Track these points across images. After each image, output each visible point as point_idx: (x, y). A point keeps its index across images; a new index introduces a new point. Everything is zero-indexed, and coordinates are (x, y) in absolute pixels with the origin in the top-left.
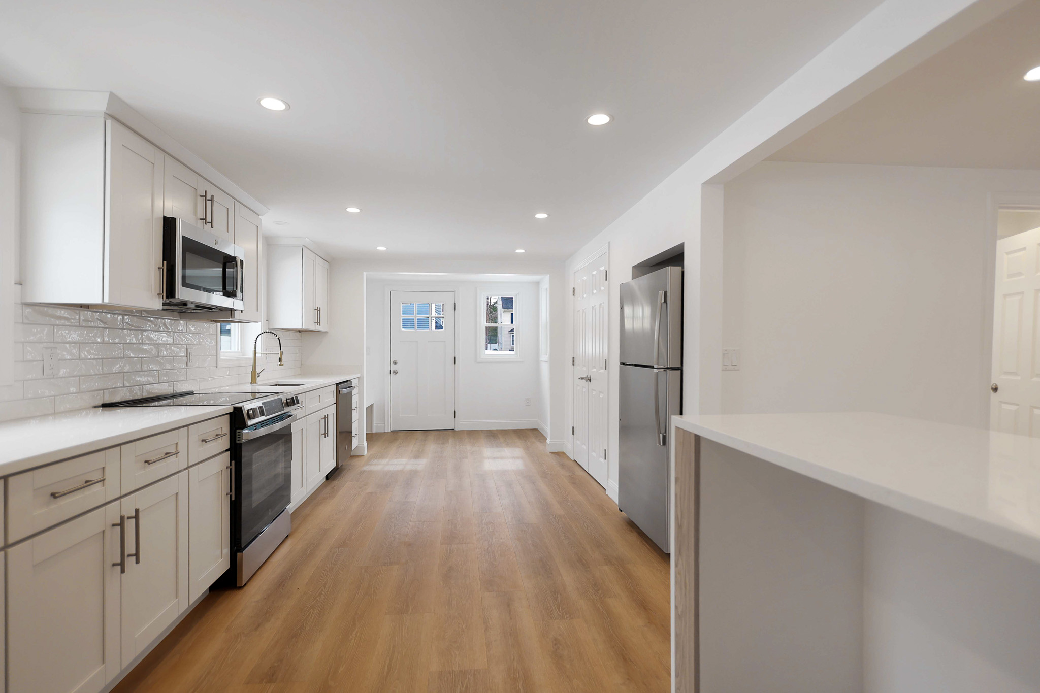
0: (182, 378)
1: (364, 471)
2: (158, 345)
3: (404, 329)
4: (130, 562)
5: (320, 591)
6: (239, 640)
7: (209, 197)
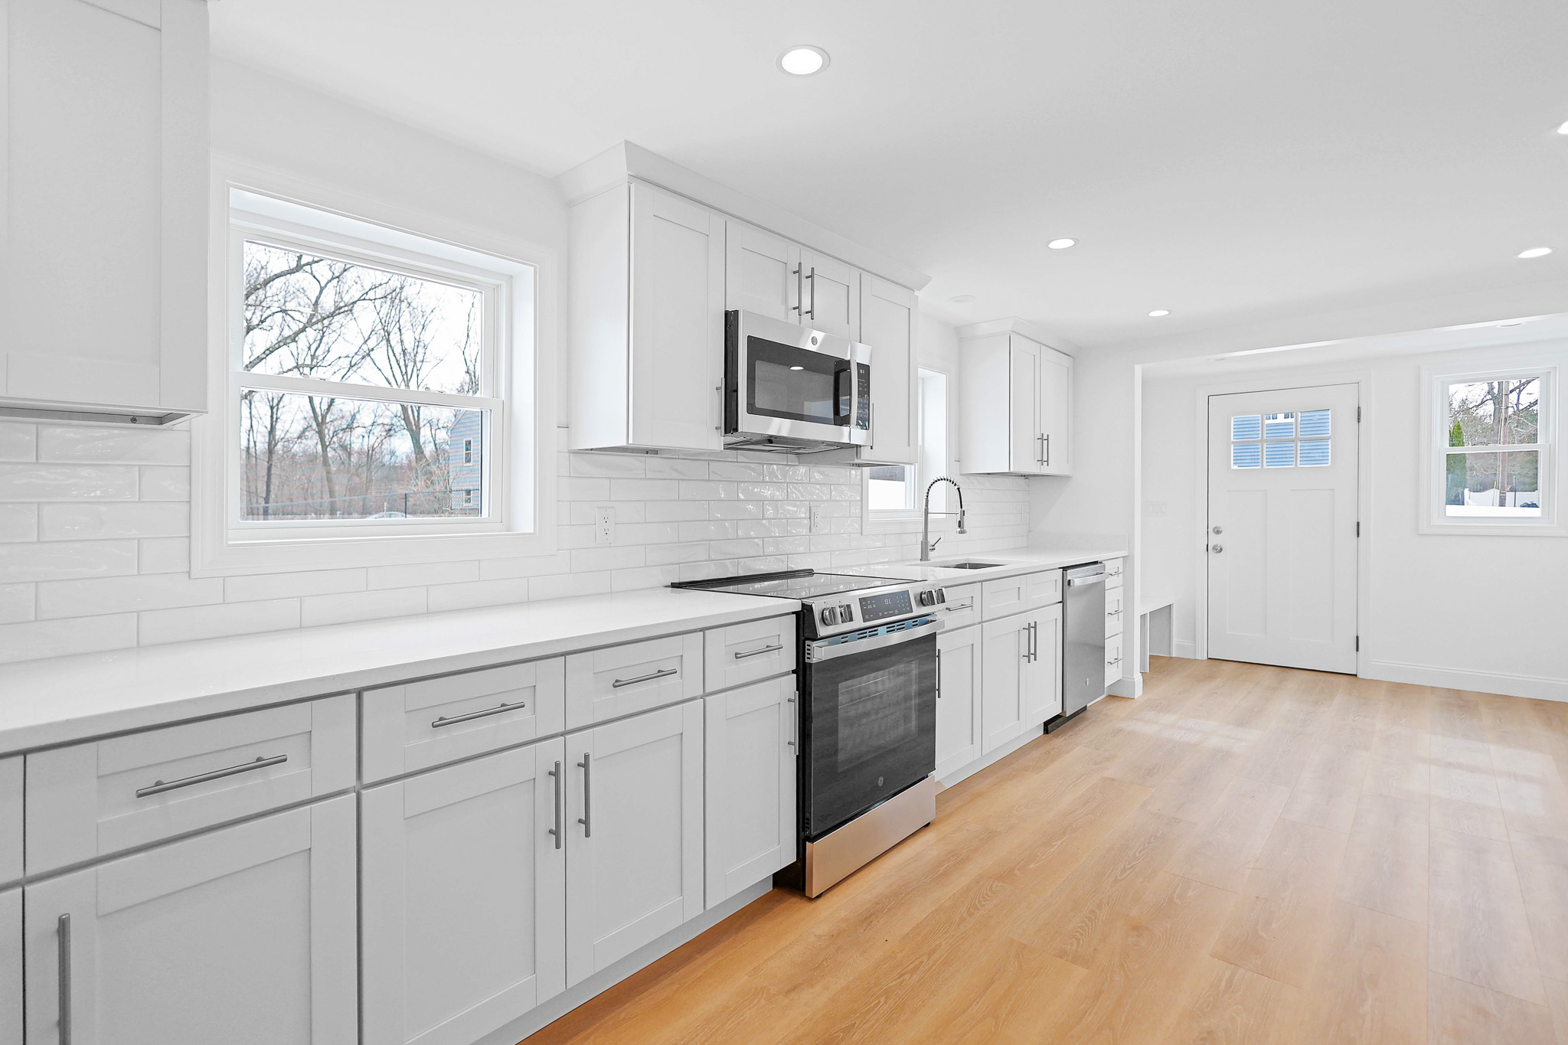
0: (802, 549)
1: (1121, 730)
2: (761, 502)
3: (1236, 467)
4: (573, 832)
5: (916, 962)
6: (756, 1001)
7: (806, 272)
